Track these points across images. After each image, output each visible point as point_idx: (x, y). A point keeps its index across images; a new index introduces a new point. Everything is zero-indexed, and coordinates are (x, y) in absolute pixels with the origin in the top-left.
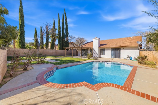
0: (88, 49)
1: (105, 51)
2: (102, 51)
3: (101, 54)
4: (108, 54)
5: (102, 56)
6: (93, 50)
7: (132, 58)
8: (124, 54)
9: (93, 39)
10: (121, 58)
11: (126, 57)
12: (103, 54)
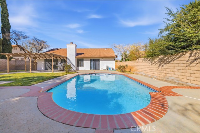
0: (58, 58)
1: (84, 62)
2: (80, 62)
3: (78, 66)
4: (87, 65)
5: (80, 68)
6: (68, 60)
7: (110, 68)
8: (104, 65)
9: (67, 45)
10: (101, 69)
11: (105, 68)
12: (81, 66)
